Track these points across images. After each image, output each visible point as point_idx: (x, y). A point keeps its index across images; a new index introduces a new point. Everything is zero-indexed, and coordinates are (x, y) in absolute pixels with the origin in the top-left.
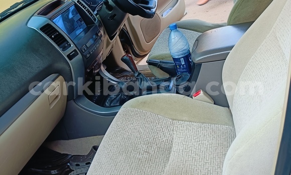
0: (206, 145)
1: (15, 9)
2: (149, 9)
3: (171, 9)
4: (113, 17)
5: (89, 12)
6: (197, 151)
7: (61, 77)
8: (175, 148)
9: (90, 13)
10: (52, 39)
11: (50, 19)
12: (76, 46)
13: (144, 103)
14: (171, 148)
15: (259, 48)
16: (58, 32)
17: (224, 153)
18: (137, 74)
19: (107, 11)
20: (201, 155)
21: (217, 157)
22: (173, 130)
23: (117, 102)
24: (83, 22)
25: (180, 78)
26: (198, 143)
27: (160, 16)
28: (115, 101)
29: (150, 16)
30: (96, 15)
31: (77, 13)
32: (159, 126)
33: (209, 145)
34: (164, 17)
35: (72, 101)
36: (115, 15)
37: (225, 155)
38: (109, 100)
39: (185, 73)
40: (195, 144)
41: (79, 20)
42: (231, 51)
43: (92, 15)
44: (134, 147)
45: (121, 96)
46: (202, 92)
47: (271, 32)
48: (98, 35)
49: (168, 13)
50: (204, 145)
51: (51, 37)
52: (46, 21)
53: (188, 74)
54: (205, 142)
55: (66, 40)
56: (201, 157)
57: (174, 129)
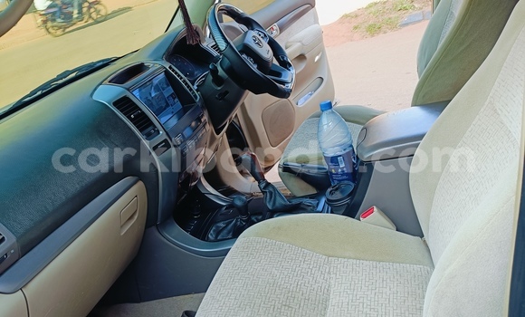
0: (388, 294)
1: (64, 80)
2: (283, 83)
3: (311, 95)
4: (223, 94)
5: (186, 84)
6: (372, 303)
7: (140, 183)
8: (333, 300)
9: (188, 87)
10: (131, 120)
11: (128, 90)
12: (167, 134)
13: (279, 228)
14: (327, 300)
15: (470, 129)
16: (140, 110)
17: (418, 306)
18: (264, 185)
19: (213, 85)
20: (380, 310)
21: (407, 313)
22: (329, 273)
23: (228, 233)
24: (176, 100)
25: (337, 189)
26: (373, 292)
27: (294, 104)
28: (225, 231)
29: (284, 94)
30: (197, 91)
31: (168, 86)
32: (305, 266)
33: (391, 295)
34: (299, 105)
35: (154, 228)
36: (227, 92)
37: (421, 309)
38: (214, 231)
39: (346, 182)
40: (369, 293)
41: (171, 95)
42: (421, 142)
43: (191, 90)
44: (264, 298)
45: (237, 221)
46: (375, 209)
47: (486, 103)
48: (201, 121)
49: (306, 100)
50: (384, 296)
51: (129, 117)
52: (122, 92)
53: (351, 183)
54: (385, 290)
55: (151, 123)
56: (380, 313)
57: (332, 270)
